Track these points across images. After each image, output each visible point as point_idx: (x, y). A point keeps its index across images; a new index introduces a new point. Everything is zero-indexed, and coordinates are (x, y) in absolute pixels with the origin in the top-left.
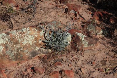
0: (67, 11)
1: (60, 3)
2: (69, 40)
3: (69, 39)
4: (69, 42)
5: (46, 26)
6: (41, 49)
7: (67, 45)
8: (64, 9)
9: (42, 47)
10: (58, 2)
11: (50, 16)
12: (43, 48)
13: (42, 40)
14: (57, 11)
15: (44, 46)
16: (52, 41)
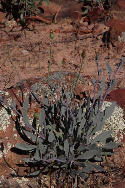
0: (109, 41)
1: (86, 23)
2: (117, 129)
3: (116, 125)
4: (119, 136)
5: (26, 94)
6: (11, 180)
7: (111, 151)
8: (99, 37)
9: (13, 176)
10: (81, 22)
11: (54, 62)
12: (20, 177)
13: (9, 146)
14: (78, 45)
15: (22, 169)
16: (46, 142)
